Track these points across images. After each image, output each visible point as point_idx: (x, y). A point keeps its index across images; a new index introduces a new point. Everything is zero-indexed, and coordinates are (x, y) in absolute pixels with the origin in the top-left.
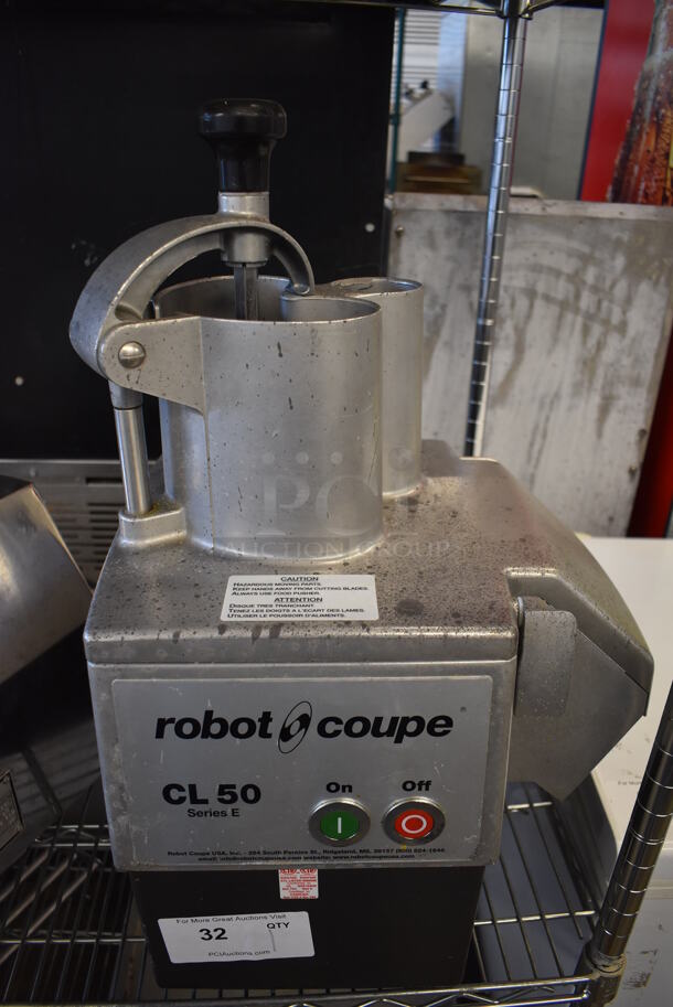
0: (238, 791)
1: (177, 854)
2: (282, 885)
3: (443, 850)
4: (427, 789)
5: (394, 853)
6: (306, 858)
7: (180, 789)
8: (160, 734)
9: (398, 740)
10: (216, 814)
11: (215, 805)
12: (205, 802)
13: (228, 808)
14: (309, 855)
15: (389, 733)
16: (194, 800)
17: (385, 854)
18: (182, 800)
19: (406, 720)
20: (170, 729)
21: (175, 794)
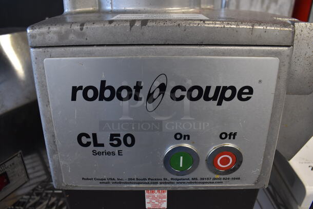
0: (121, 138)
1: (88, 179)
2: (147, 200)
3: (239, 179)
4: (234, 138)
5: (211, 181)
6: (161, 183)
7: (88, 136)
8: (74, 98)
9: (220, 104)
10: (108, 153)
11: (108, 148)
12: (102, 145)
13: (116, 150)
14: (163, 181)
15: (214, 98)
16: (96, 144)
17: (207, 181)
18: (88, 144)
19: (225, 89)
20: (80, 93)
21: (84, 140)
